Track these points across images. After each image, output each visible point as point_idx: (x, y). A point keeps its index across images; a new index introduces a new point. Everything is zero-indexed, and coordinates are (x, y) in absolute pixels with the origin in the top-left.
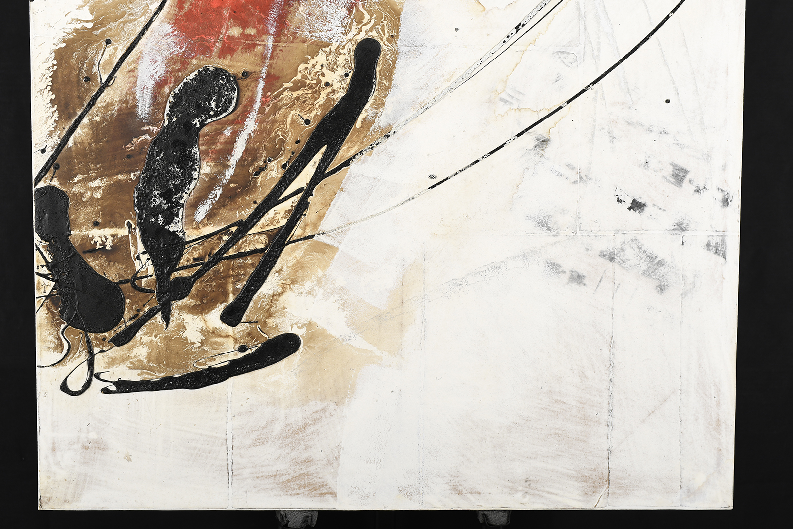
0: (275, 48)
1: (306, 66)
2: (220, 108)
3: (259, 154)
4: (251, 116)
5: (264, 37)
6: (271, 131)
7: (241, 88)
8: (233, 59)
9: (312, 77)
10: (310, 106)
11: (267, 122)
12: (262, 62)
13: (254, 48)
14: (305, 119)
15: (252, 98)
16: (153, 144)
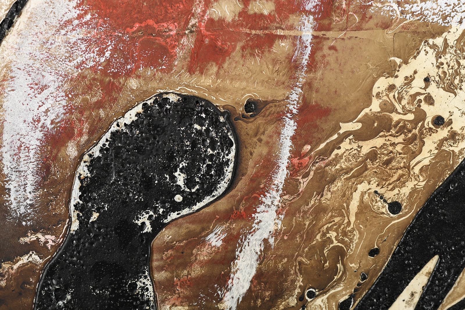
0: (318, 43)
1: (391, 81)
2: (197, 187)
3: (287, 284)
4: (268, 201)
5: (293, 19)
6: (313, 232)
7: (243, 137)
8: (222, 72)
9: (403, 107)
10: (400, 172)
11: (305, 212)
12: (290, 78)
13: (271, 45)
14: (389, 201)
15: (269, 160)
16: (47, 275)
